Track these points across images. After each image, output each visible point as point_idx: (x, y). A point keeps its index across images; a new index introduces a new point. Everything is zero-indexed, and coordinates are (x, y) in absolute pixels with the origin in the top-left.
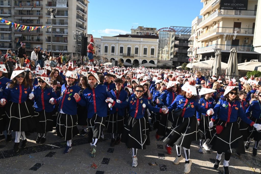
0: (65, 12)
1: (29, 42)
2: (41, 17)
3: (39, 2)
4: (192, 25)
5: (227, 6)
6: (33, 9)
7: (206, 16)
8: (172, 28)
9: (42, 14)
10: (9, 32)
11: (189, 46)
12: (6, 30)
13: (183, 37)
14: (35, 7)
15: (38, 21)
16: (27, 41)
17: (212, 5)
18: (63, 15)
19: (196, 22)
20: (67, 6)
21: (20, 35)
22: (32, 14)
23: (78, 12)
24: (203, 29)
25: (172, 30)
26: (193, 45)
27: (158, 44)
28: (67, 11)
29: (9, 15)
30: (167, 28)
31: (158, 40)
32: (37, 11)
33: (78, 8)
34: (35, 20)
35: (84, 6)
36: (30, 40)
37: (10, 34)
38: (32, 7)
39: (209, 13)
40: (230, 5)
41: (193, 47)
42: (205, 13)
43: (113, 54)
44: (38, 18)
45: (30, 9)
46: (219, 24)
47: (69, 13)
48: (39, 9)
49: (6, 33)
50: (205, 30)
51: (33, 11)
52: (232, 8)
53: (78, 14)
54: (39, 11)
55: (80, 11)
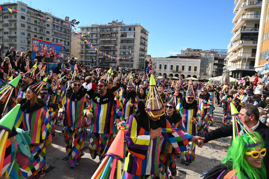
0: (132, 41)
1: (107, 61)
2: (116, 45)
3: (116, 35)
4: (228, 49)
5: (246, 38)
6: (112, 39)
7: (235, 43)
8: (212, 50)
9: (117, 43)
10: (96, 55)
11: (224, 64)
12: (94, 53)
13: (222, 57)
14: (113, 38)
15: (114, 47)
16: (106, 61)
17: (237, 36)
18: (131, 43)
19: (230, 47)
20: (134, 37)
21: (102, 57)
22: (111, 43)
23: (141, 40)
24: (233, 53)
25: (212, 52)
26: (227, 64)
27: (200, 63)
28: (134, 40)
29: (96, 44)
30: (208, 51)
31: (200, 60)
32: (114, 41)
33: (142, 38)
34: (112, 47)
35: (145, 36)
36: (108, 60)
37: (96, 57)
38: (111, 38)
39: (236, 41)
40: (248, 37)
41: (227, 65)
42: (234, 41)
43: (160, 70)
44: (114, 45)
45: (109, 39)
46: (241, 50)
47: (135, 41)
48: (116, 39)
49: (93, 56)
50: (234, 53)
51: (111, 41)
52: (250, 39)
53: (141, 42)
54: (115, 41)
55: (142, 39)
